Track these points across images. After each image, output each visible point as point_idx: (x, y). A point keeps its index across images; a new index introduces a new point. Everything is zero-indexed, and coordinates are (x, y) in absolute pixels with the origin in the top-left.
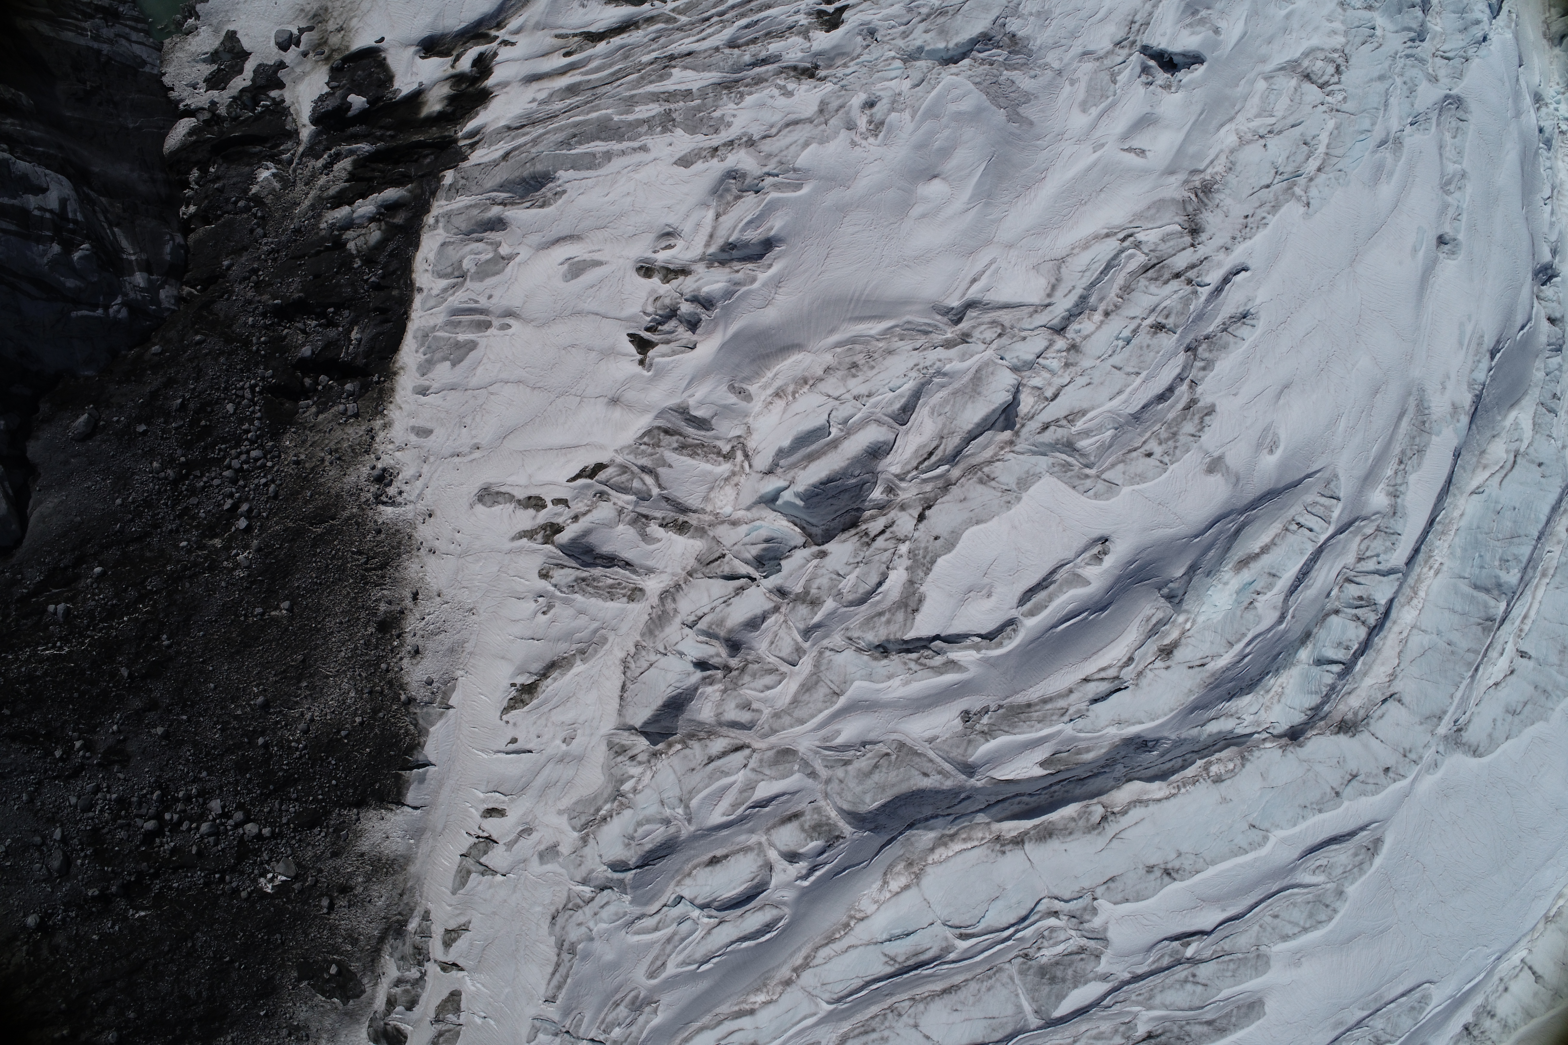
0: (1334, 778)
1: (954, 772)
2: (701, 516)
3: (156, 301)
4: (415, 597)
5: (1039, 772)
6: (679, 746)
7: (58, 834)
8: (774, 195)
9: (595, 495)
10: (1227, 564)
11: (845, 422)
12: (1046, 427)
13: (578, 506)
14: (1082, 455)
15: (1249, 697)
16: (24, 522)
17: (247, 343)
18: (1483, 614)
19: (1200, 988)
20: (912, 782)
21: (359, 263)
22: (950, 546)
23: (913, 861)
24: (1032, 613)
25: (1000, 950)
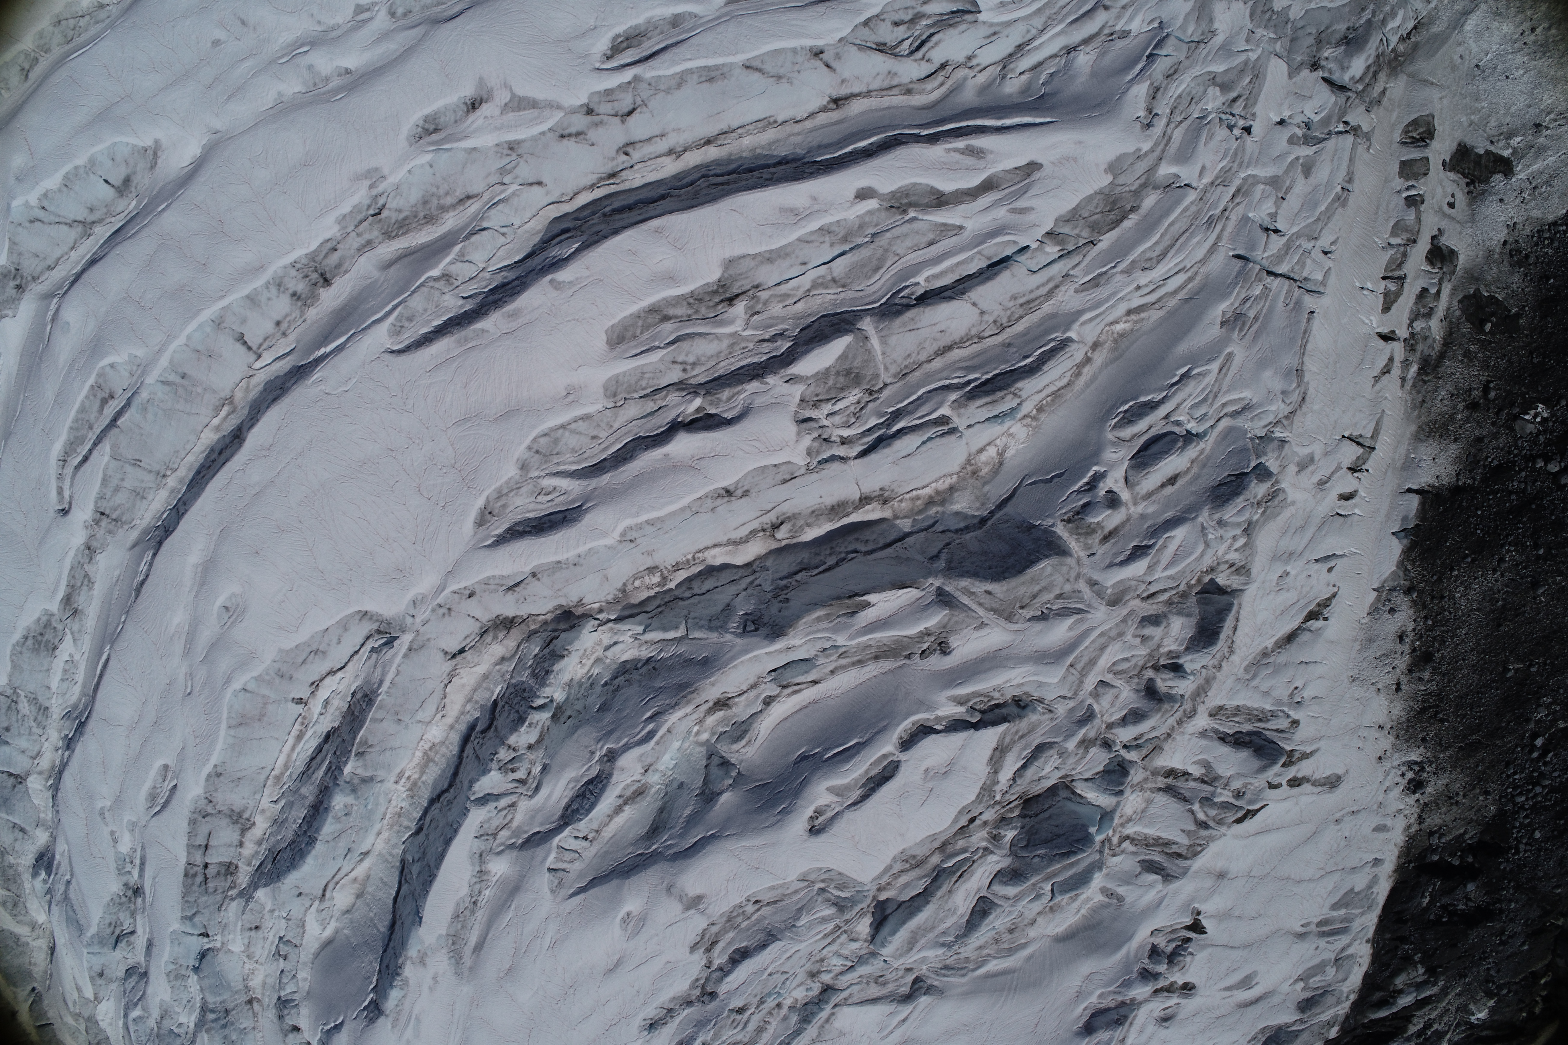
0: (532, 587)
1: (957, 594)
2: (1154, 786)
4: (1398, 687)
5: (871, 598)
6: (1193, 582)
9: (1246, 794)
10: (657, 793)
11: (1038, 897)
13: (1260, 783)
14: (828, 900)
15: (624, 658)
18: (367, 757)
19: (680, 359)
20: (1003, 588)
22: (961, 812)
23: (972, 477)
24: (885, 756)
25: (902, 402)
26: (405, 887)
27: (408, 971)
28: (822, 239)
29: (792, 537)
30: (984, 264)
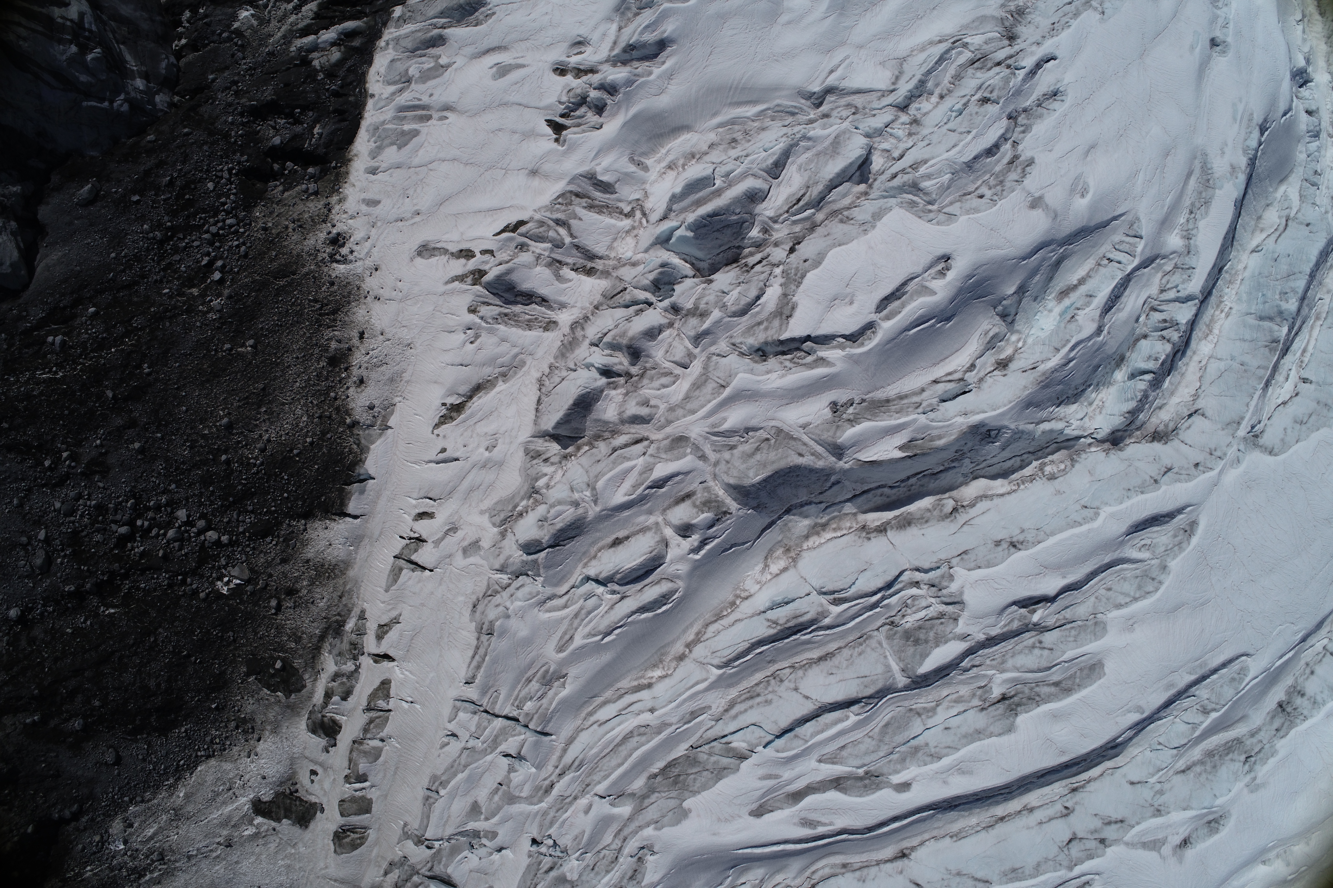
0: (1153, 471)
1: (826, 454)
2: (606, 262)
3: (152, 102)
4: (361, 335)
5: (899, 454)
6: (586, 448)
7: (42, 535)
8: (666, 5)
9: (516, 247)
10: (1051, 293)
11: (727, 175)
12: (894, 176)
13: (502, 256)
14: (926, 194)
15: (1075, 406)
16: (31, 271)
17: (227, 136)
18: (1269, 338)
19: (1046, 652)
20: (789, 459)
21: (322, 76)
22: (817, 263)
23: (790, 547)
24: (888, 318)
25: (869, 617)
28: (937, 750)
29: (940, 500)
30: (799, 731)
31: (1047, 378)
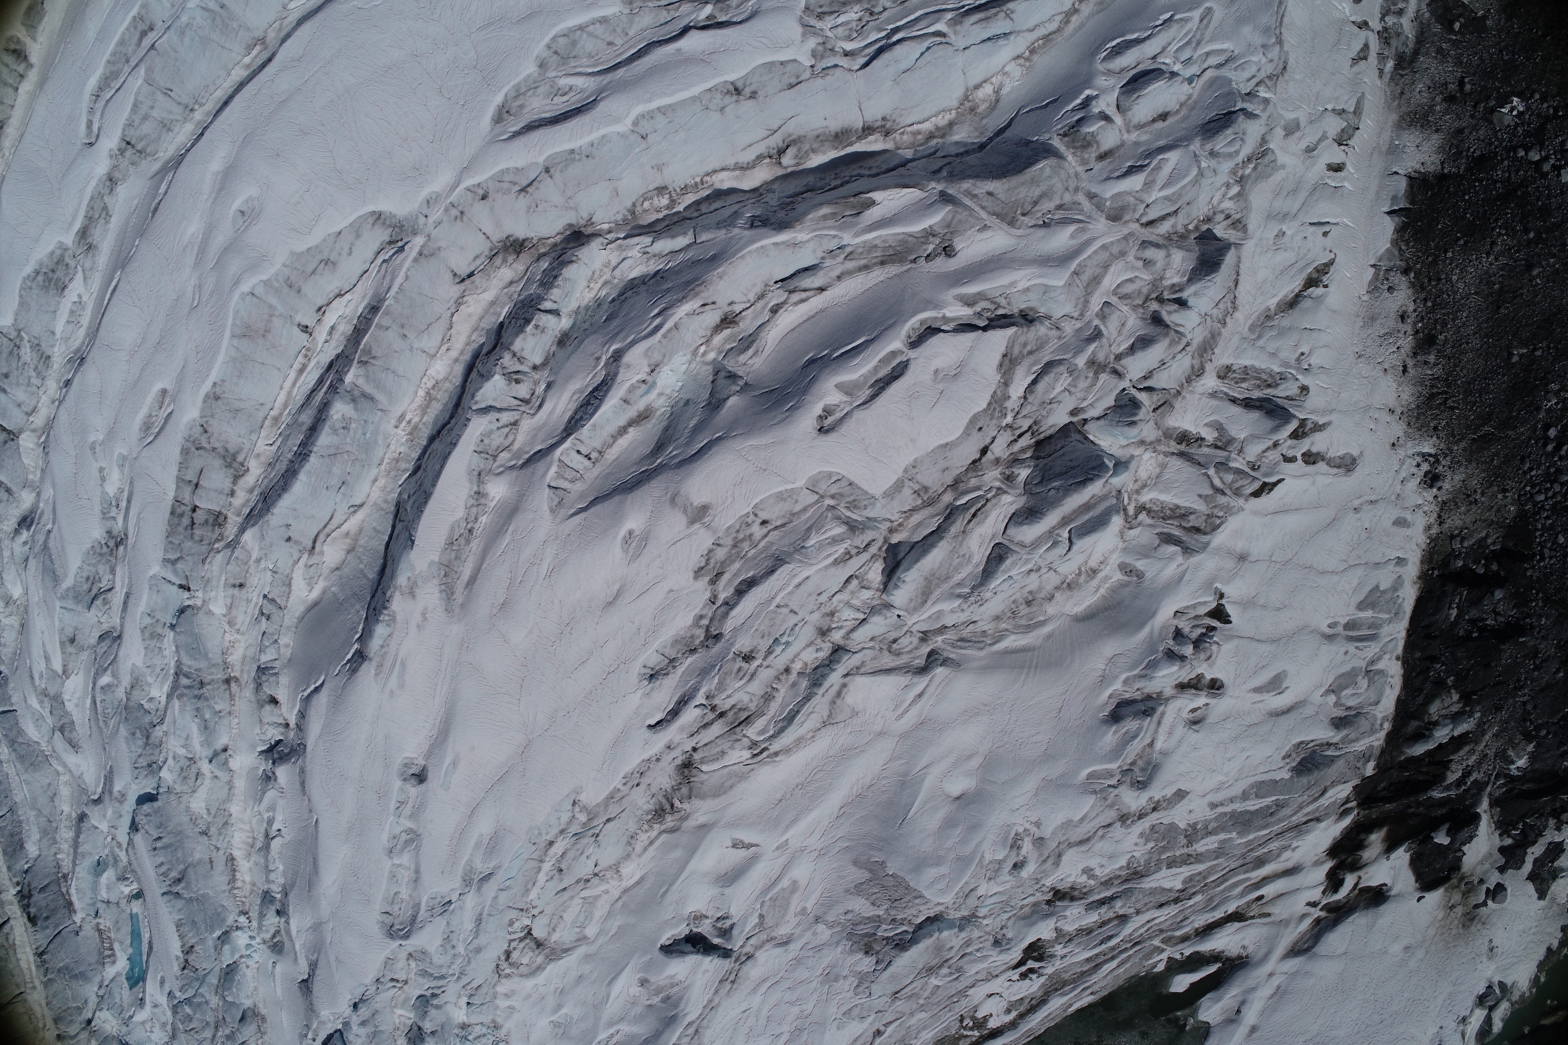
0: (546, 189)
1: (960, 196)
2: (1167, 449)
4: (1405, 370)
5: (876, 196)
6: (1191, 227)
8: (1114, 766)
9: (1260, 467)
10: (663, 414)
11: (1055, 544)
12: (867, 547)
13: (1274, 456)
14: (838, 518)
15: (634, 275)
17: (1546, 600)
18: (370, 368)
20: (1006, 187)
21: (1449, 681)
22: (973, 421)
23: (970, 112)
24: (893, 354)
25: (900, 20)
26: (399, 526)
27: (398, 604)
31: (693, 289)
